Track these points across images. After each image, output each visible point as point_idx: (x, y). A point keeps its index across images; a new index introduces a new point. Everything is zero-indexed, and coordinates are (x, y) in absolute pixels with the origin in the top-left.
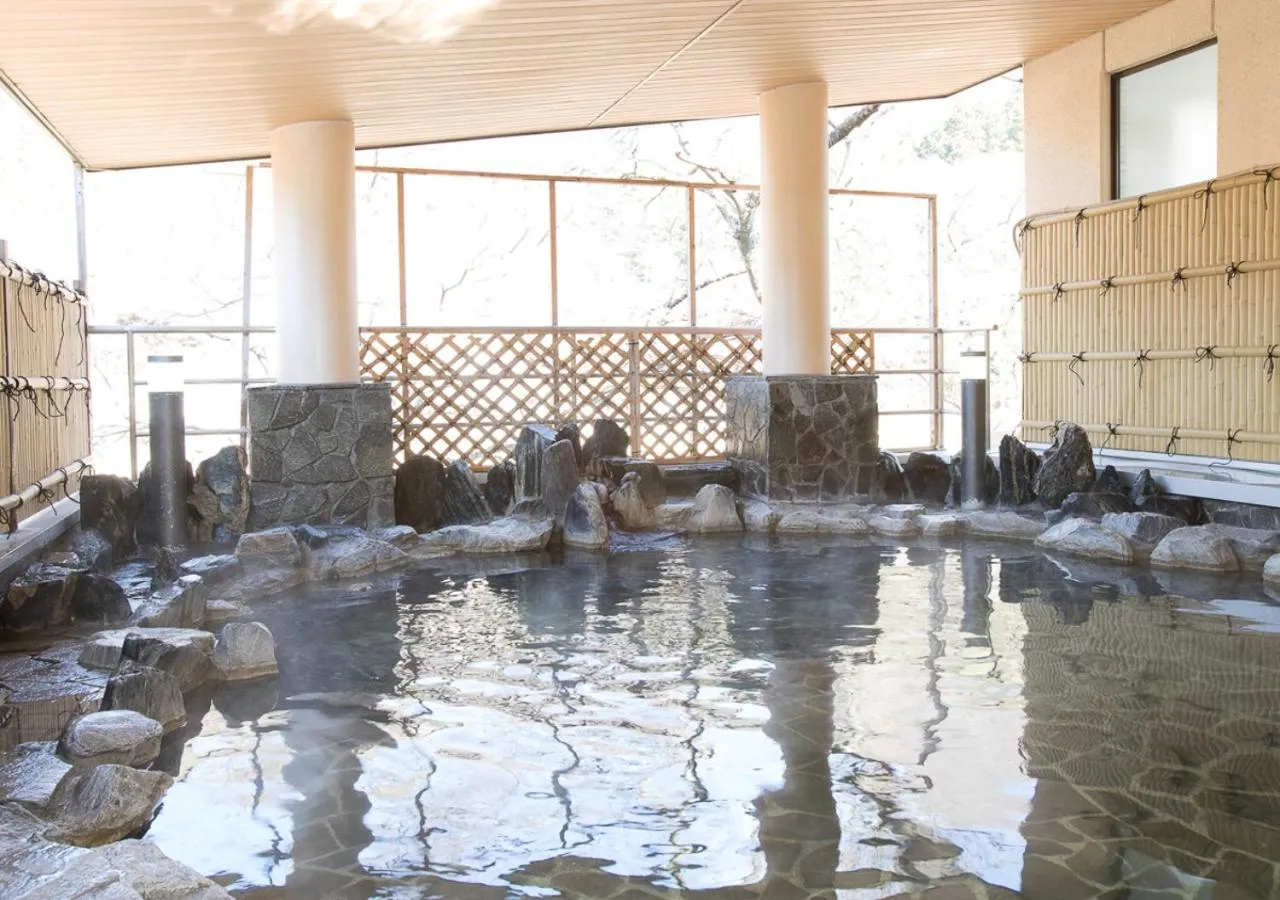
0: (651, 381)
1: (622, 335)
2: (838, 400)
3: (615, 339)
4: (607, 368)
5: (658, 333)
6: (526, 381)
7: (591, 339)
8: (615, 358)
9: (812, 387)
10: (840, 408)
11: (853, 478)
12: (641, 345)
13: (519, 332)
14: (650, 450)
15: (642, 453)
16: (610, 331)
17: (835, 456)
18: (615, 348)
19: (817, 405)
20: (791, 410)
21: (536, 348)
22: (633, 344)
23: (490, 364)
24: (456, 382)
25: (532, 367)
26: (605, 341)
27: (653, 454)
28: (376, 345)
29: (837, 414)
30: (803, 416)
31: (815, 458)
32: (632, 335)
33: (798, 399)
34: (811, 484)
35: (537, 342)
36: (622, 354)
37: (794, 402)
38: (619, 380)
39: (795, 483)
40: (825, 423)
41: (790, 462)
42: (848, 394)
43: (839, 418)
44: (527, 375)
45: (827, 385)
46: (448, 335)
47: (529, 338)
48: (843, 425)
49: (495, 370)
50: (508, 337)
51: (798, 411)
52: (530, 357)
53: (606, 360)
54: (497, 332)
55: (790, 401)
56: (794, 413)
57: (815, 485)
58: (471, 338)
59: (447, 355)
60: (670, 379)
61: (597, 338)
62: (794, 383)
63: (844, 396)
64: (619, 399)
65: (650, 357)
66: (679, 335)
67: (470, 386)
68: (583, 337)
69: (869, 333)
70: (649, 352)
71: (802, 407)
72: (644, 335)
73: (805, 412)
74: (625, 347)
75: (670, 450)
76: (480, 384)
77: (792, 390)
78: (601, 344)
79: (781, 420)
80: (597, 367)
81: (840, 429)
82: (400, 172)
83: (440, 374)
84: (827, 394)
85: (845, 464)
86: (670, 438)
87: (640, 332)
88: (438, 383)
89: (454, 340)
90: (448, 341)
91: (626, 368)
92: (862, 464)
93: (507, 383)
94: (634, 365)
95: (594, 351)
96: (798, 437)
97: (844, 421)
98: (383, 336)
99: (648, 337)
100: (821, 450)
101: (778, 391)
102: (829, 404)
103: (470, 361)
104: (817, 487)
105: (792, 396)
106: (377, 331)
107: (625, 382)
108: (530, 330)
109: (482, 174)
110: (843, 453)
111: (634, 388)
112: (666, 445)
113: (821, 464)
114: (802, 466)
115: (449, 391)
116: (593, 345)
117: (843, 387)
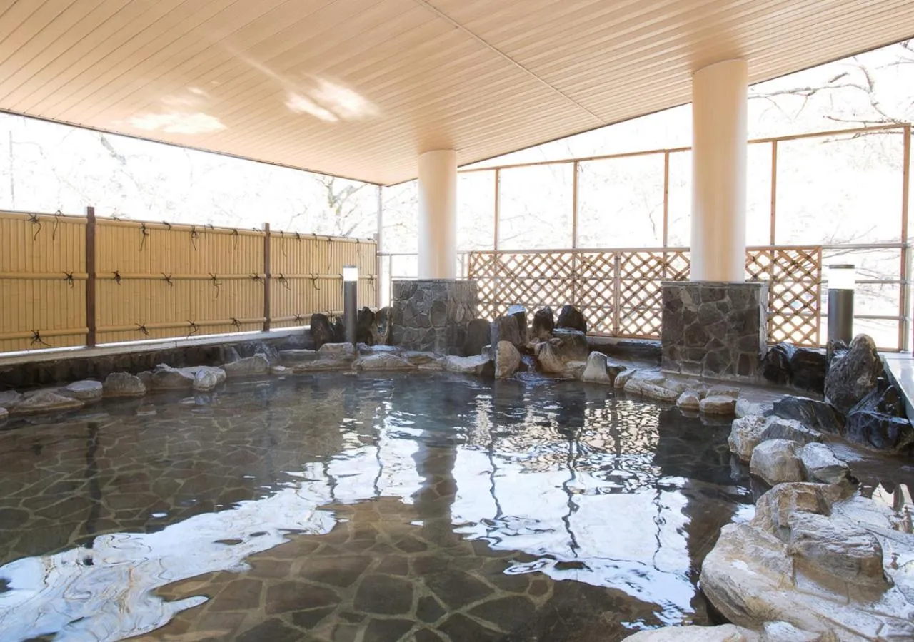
0: (629, 283)
1: (611, 254)
2: (722, 301)
3: (606, 256)
4: (600, 275)
5: (634, 252)
6: (553, 281)
7: (591, 256)
8: (606, 268)
9: (698, 291)
10: (723, 308)
11: (735, 362)
12: (623, 260)
13: (550, 252)
14: (626, 328)
15: (621, 330)
16: (602, 252)
17: (717, 344)
18: (605, 262)
19: (702, 304)
20: (681, 307)
21: (558, 262)
22: (617, 259)
23: (533, 271)
24: (516, 280)
25: (556, 273)
26: (600, 257)
27: (628, 330)
28: (480, 260)
29: (720, 312)
30: (690, 311)
31: (700, 343)
32: (617, 253)
33: (686, 299)
34: (697, 362)
35: (559, 258)
36: (610, 265)
37: (683, 301)
38: (607, 282)
39: (682, 360)
40: (710, 318)
41: (679, 344)
42: (731, 297)
43: (723, 315)
44: (553, 278)
45: (711, 290)
46: (513, 255)
47: (555, 256)
48: (726, 320)
49: (536, 274)
50: (544, 255)
51: (686, 308)
52: (555, 267)
53: (599, 269)
54: (538, 253)
55: (680, 300)
56: (683, 310)
57: (700, 363)
58: (524, 256)
59: (512, 266)
60: (642, 282)
61: (595, 255)
62: (684, 287)
63: (727, 299)
64: (607, 294)
65: (629, 268)
66: (649, 253)
67: (522, 283)
68: (587, 255)
69: (817, 249)
70: (628, 264)
71: (690, 305)
72: (625, 253)
73: (692, 309)
74: (612, 261)
75: (639, 329)
76: (528, 282)
77: (682, 292)
78: (597, 260)
79: (672, 313)
80: (594, 273)
81: (723, 323)
82: (497, 169)
83: (508, 276)
84: (711, 296)
85: (727, 351)
86: (641, 321)
87: (622, 252)
88: (507, 281)
89: (516, 258)
90: (513, 258)
91: (612, 274)
92: (743, 352)
93: (542, 282)
94: (617, 273)
95: (592, 264)
96: (686, 327)
97: (726, 318)
98: (483, 255)
99: (628, 254)
100: (705, 339)
101: (670, 292)
102: (713, 304)
103: (524, 269)
104: (701, 365)
105: (682, 296)
106: (480, 253)
107: (611, 283)
108: (555, 251)
109: (536, 164)
110: (725, 342)
111: (616, 287)
112: (637, 325)
113: (705, 348)
114: (687, 348)
115: (513, 286)
116: (592, 260)
117: (726, 291)
